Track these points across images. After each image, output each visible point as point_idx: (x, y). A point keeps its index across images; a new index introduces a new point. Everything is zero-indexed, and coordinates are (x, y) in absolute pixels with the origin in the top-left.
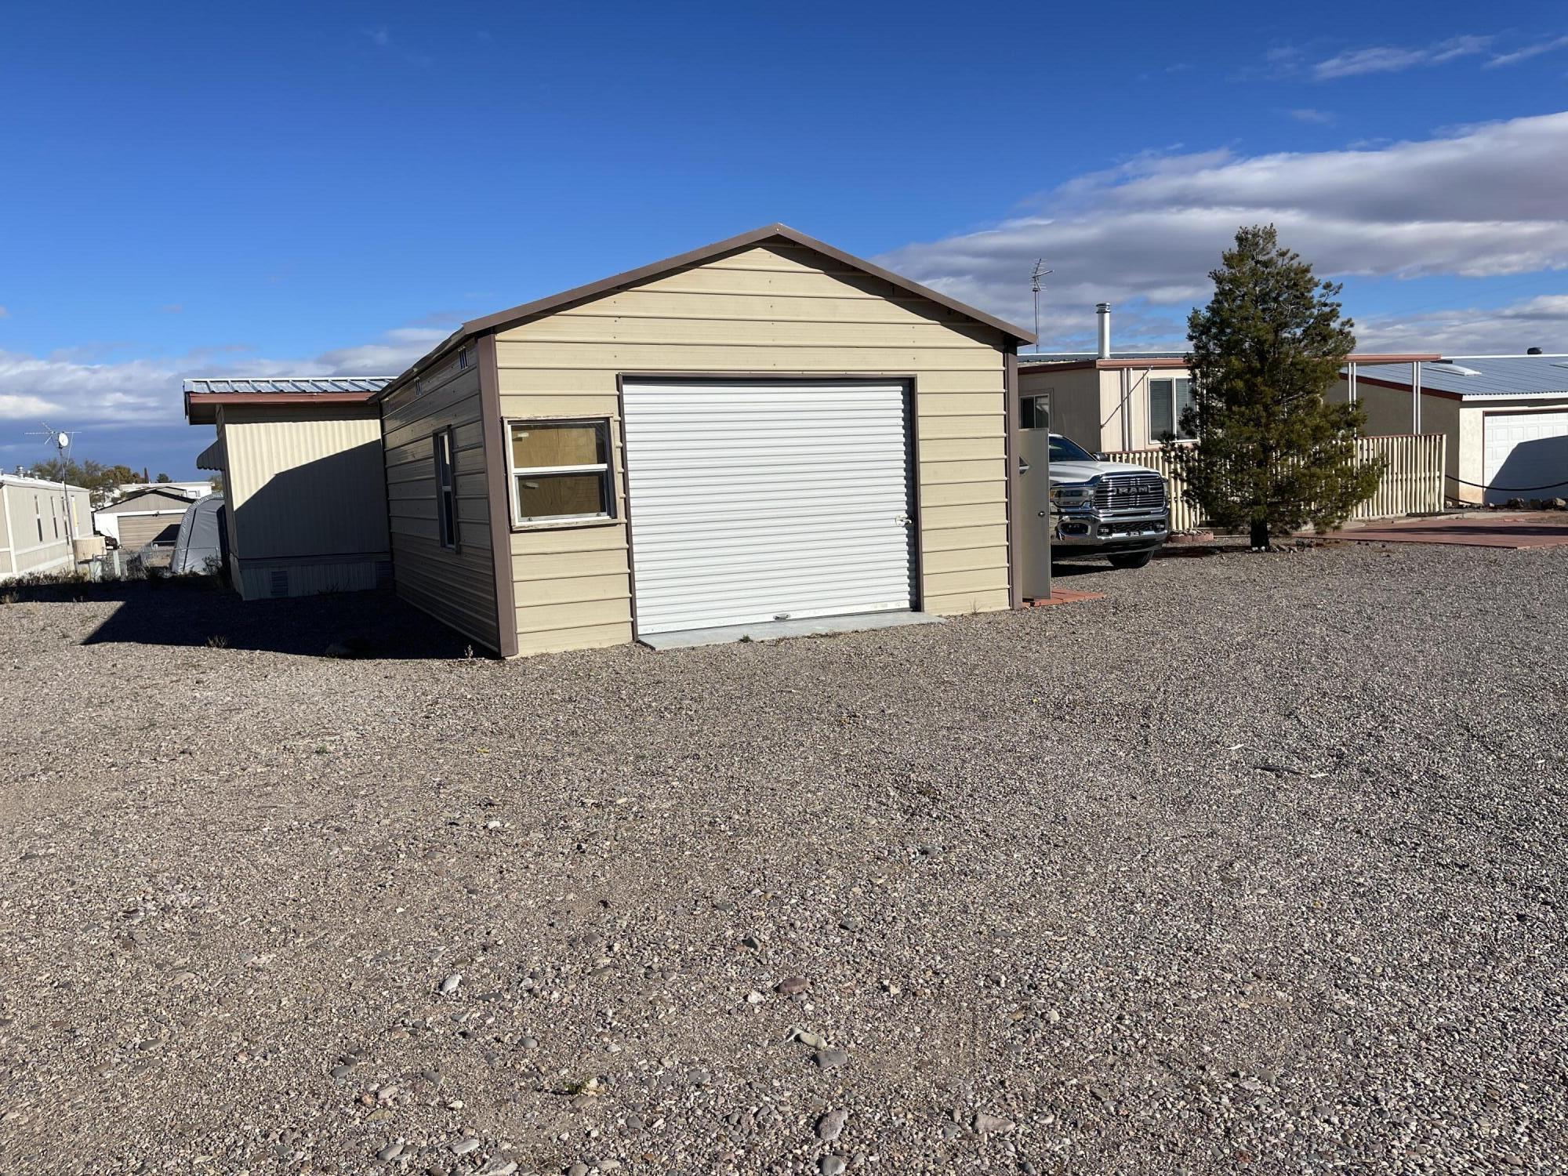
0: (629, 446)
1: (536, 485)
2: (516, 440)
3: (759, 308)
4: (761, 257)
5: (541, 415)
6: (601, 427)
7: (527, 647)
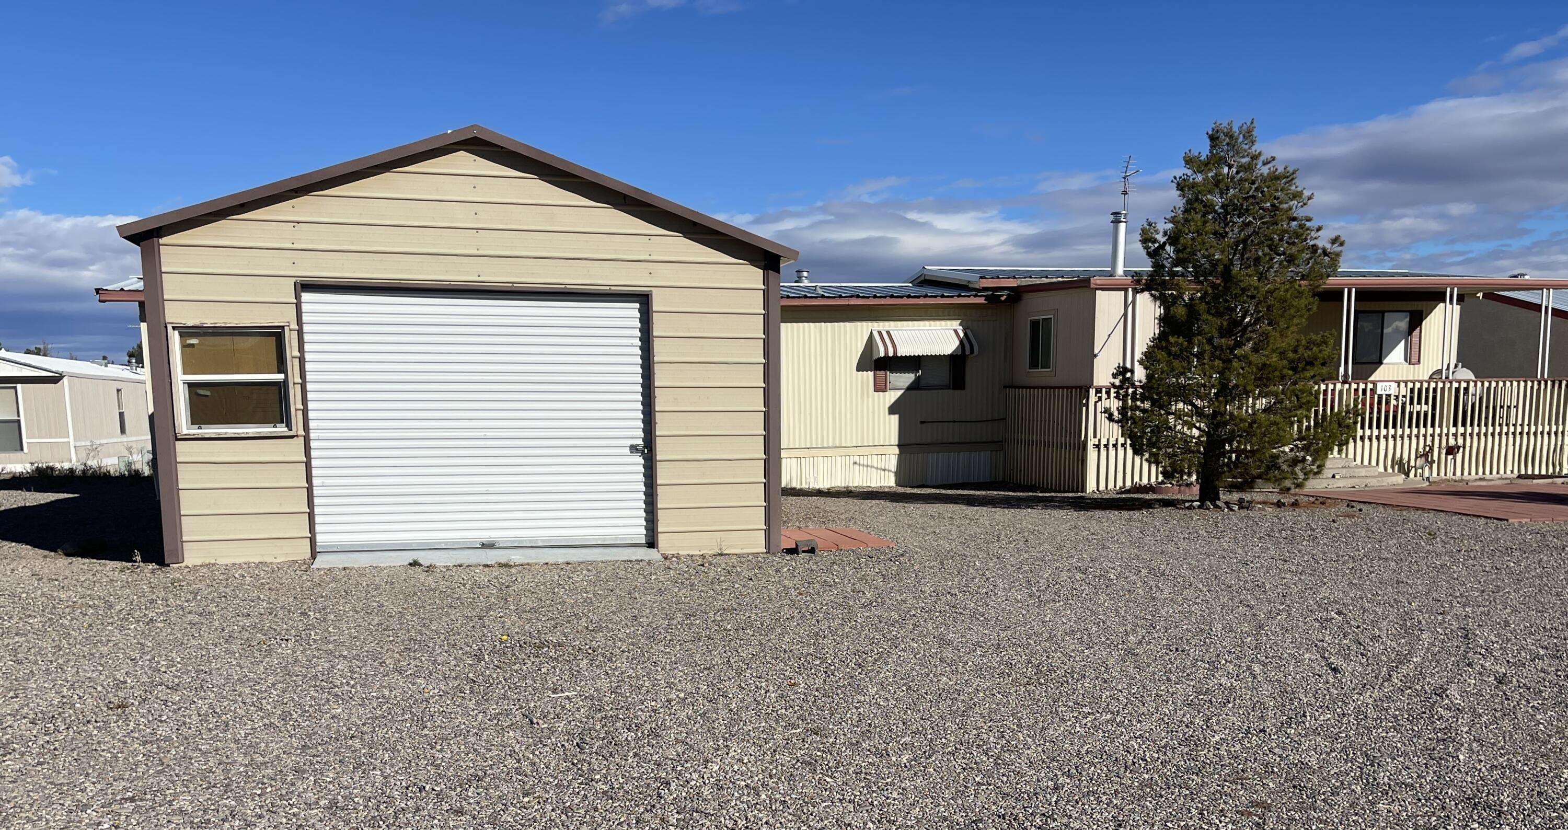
0: (308, 357)
1: (208, 393)
2: (184, 346)
3: (462, 216)
4: (463, 161)
5: (209, 322)
6: (277, 335)
7: (193, 556)
